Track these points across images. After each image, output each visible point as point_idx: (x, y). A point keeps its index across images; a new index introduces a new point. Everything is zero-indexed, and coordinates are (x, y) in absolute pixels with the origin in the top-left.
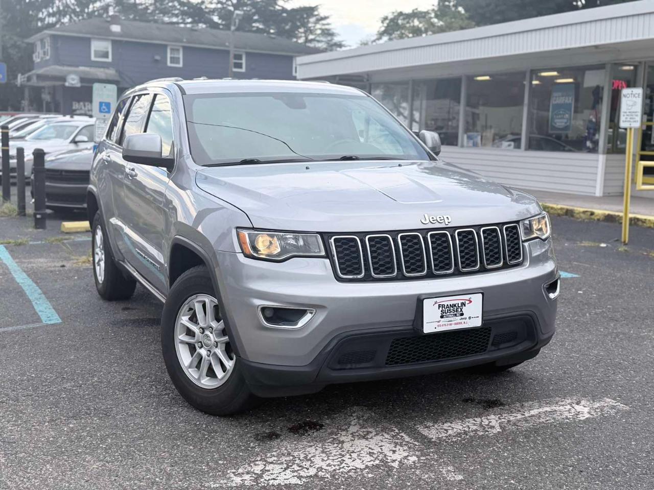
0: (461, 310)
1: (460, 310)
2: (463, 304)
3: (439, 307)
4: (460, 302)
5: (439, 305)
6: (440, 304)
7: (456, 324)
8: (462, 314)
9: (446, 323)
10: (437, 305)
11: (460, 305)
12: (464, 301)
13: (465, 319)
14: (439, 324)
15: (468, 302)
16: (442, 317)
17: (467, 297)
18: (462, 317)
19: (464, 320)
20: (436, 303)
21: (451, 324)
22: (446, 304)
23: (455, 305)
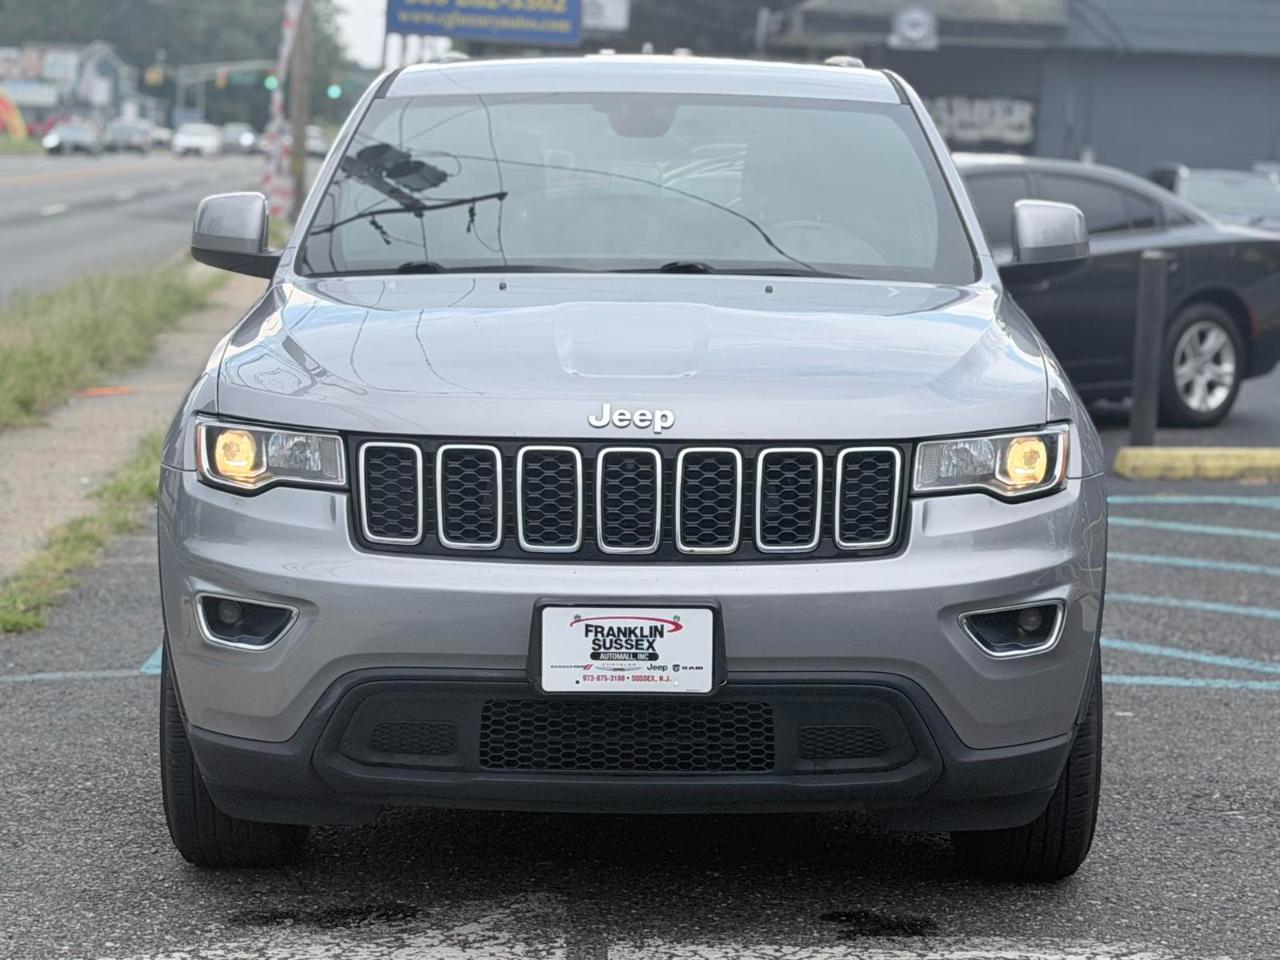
0: (651, 645)
1: (646, 644)
2: (657, 631)
3: (587, 631)
4: (647, 625)
5: (587, 626)
6: (589, 622)
7: (636, 678)
8: (653, 657)
9: (609, 674)
10: (582, 625)
11: (646, 632)
12: (659, 624)
13: (664, 668)
14: (586, 672)
15: (673, 627)
16: (595, 656)
17: (669, 614)
18: (654, 663)
19: (659, 673)
20: (578, 619)
21: (622, 678)
22: (606, 625)
23: (632, 631)
